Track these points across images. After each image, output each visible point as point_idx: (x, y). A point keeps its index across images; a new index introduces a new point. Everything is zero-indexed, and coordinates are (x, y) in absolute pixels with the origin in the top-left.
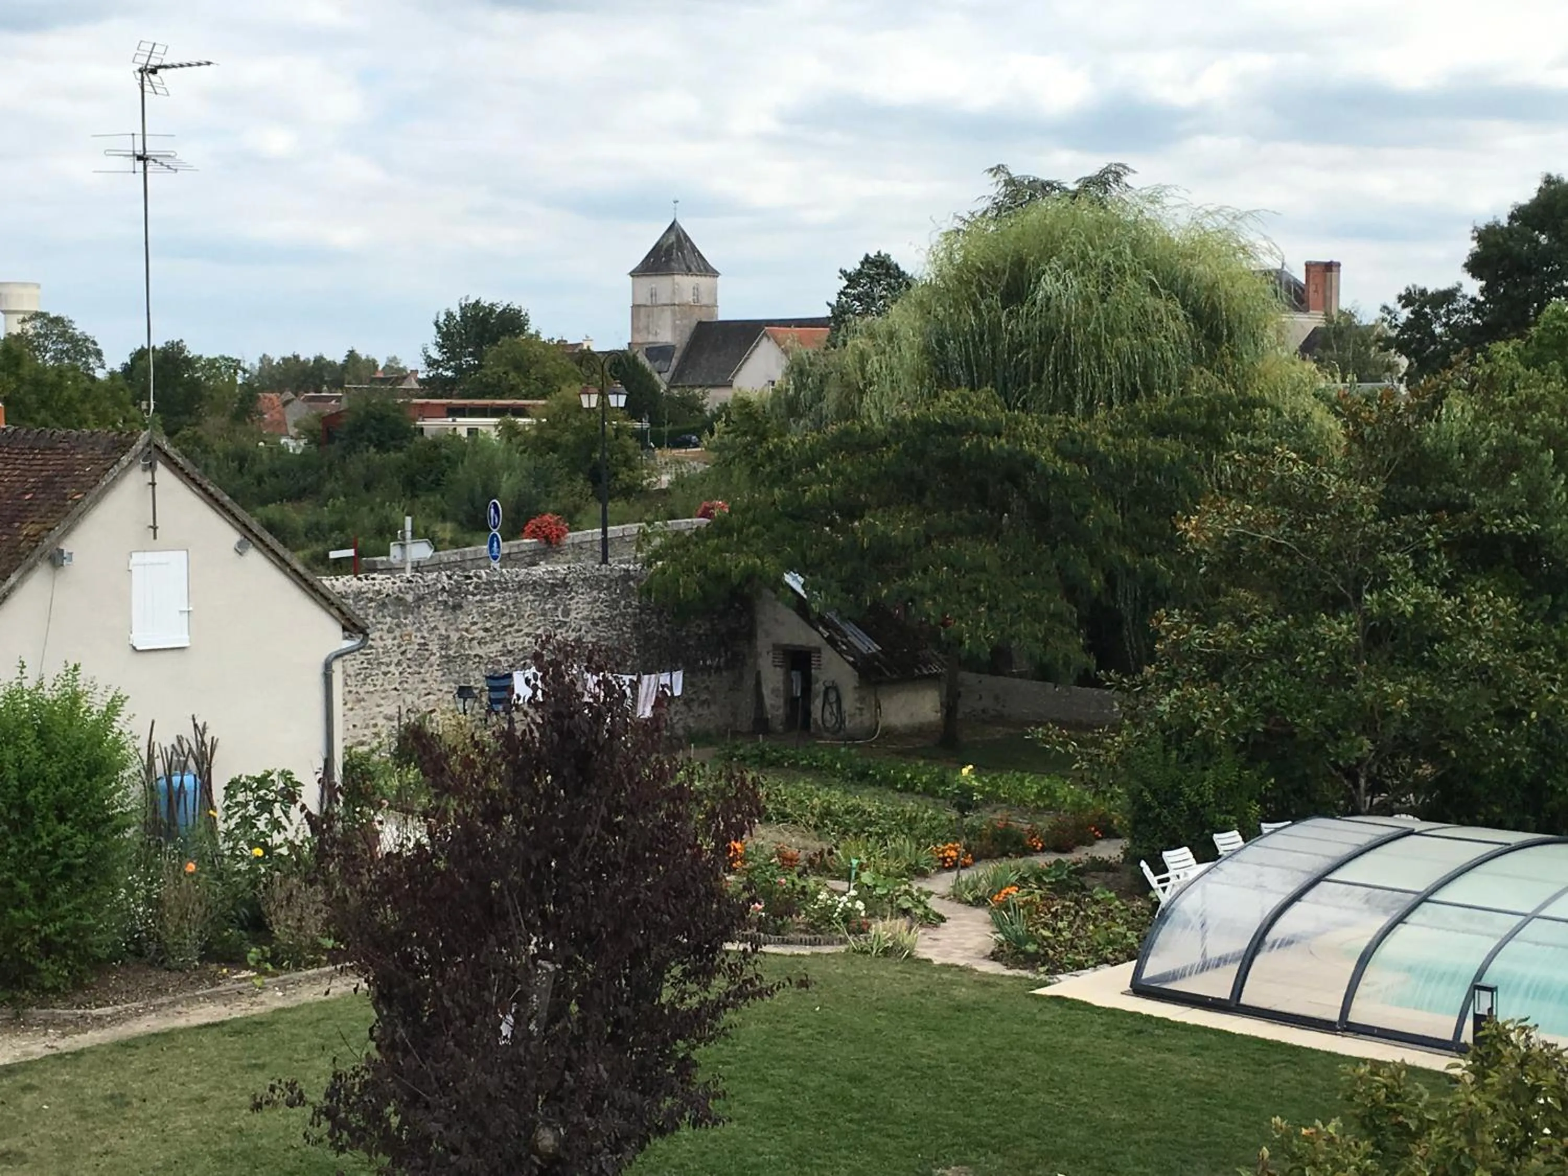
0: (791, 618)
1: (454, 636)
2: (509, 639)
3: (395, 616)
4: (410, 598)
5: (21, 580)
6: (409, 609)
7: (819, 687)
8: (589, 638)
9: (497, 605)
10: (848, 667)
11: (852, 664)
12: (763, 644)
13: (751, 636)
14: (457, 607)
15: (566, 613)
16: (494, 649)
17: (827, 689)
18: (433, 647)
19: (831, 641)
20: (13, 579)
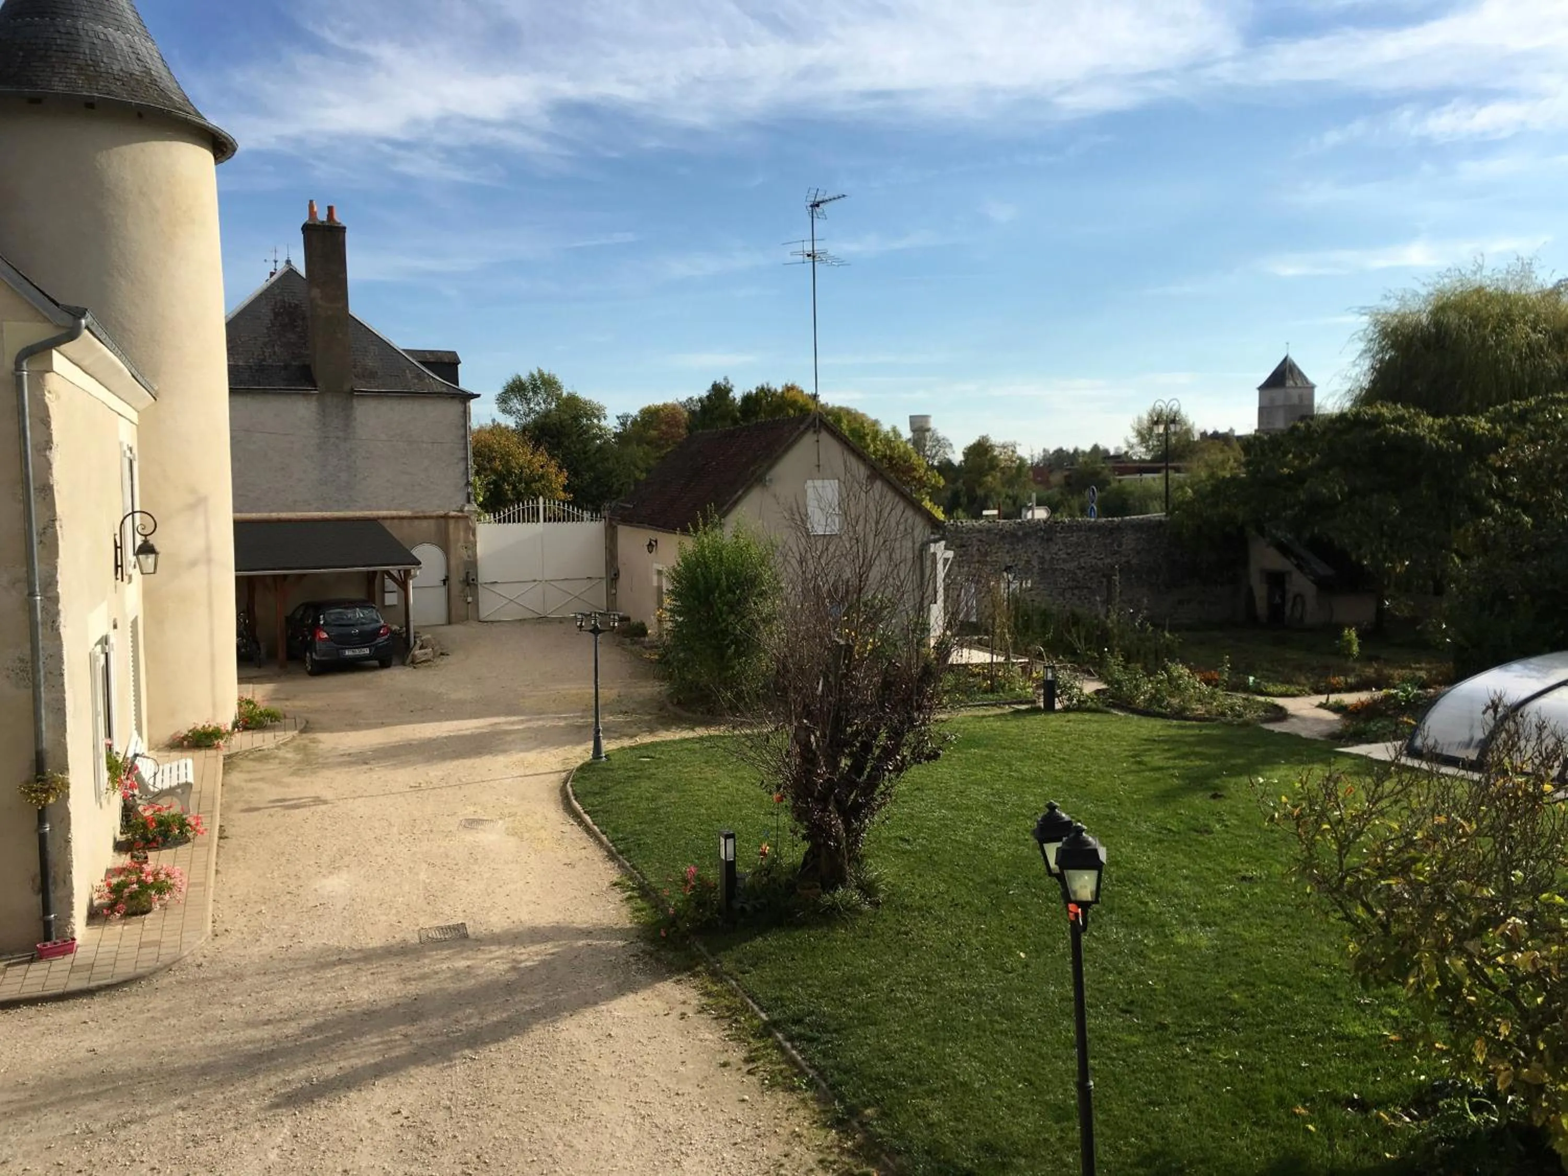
0: (1272, 553)
1: (1048, 557)
2: (1082, 560)
3: (1012, 544)
4: (1020, 533)
5: (746, 493)
6: (1019, 540)
7: (1290, 596)
8: (1134, 561)
9: (1074, 539)
10: (1309, 583)
11: (1313, 582)
12: (1254, 568)
13: (1246, 563)
14: (1050, 540)
15: (1120, 546)
16: (1072, 565)
17: (1295, 597)
18: (1035, 563)
19: (1299, 567)
20: (740, 493)
